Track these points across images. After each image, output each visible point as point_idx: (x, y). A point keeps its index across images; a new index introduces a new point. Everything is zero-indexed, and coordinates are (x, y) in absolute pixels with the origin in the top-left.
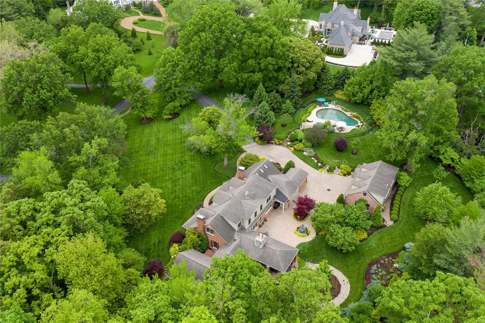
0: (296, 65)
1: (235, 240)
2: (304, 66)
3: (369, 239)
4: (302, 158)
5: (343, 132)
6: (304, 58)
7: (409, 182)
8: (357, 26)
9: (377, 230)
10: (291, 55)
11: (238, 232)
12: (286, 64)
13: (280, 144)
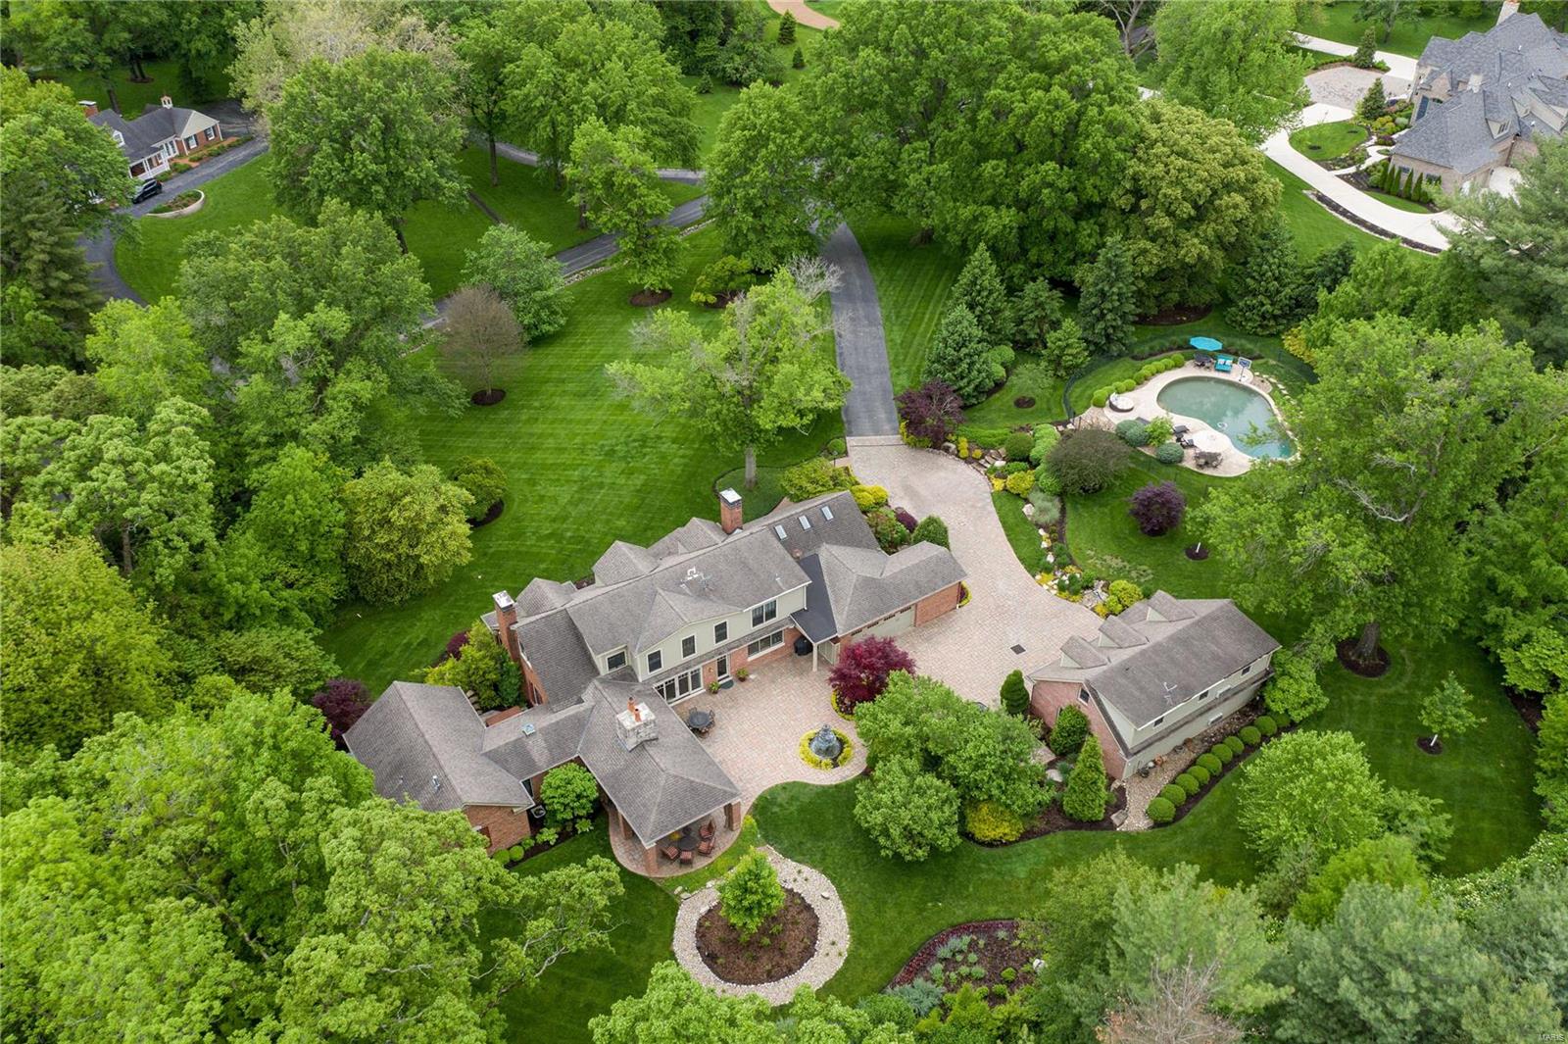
0: (1144, 204)
1: (581, 701)
2: (1171, 214)
3: (1019, 847)
4: (1011, 520)
5: (1208, 472)
6: (1177, 182)
7: (1310, 709)
8: (1547, 103)
9: (1072, 828)
10: (1134, 166)
11: (603, 681)
12: (1113, 195)
13: (968, 460)
